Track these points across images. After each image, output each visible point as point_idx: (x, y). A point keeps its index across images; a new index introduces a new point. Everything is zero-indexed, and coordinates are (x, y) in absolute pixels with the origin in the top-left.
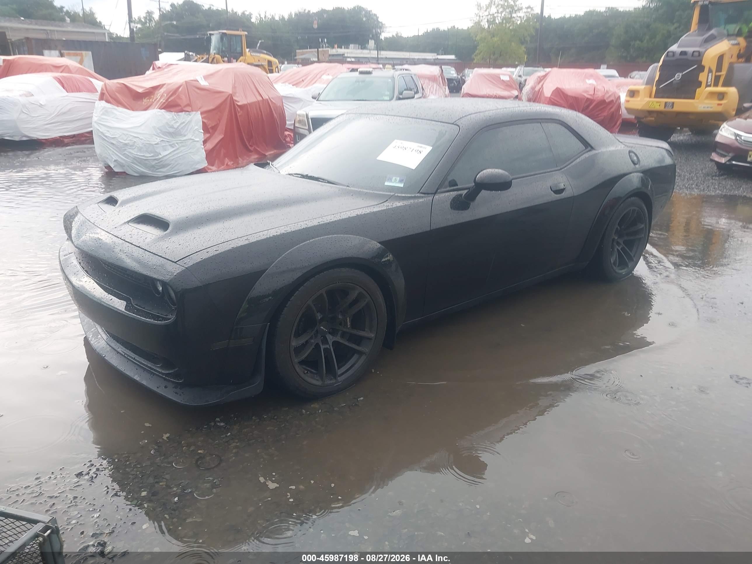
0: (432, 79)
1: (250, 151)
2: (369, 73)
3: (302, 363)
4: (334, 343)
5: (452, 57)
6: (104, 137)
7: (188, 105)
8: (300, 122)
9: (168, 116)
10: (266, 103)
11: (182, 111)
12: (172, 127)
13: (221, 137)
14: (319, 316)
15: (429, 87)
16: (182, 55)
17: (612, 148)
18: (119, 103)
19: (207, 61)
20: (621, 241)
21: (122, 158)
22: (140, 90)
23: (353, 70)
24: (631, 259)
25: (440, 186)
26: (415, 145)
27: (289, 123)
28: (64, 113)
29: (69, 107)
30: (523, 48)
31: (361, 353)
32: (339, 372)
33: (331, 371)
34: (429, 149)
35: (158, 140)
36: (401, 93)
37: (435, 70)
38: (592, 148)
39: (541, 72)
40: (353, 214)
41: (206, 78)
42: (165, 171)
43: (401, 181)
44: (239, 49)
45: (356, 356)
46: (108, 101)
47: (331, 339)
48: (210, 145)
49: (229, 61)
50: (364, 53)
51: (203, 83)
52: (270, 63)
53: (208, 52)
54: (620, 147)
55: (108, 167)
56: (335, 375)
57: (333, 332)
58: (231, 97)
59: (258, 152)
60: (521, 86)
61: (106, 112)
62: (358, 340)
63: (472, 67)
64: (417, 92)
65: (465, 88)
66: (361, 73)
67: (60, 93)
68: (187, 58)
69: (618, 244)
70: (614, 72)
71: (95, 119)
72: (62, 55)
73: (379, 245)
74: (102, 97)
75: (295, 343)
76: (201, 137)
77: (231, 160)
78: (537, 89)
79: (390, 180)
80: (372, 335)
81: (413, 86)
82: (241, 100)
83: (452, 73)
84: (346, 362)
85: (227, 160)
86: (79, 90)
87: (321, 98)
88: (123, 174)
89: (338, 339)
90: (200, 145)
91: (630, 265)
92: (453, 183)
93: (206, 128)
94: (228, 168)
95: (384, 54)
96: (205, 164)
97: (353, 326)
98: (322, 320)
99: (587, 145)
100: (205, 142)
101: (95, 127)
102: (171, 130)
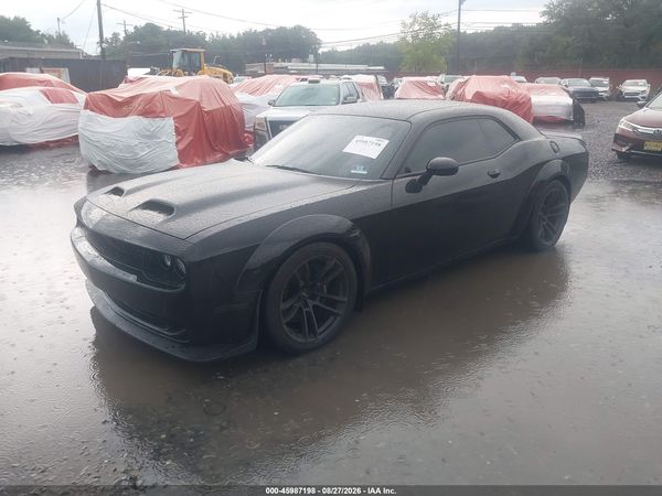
0: (370, 86)
1: (216, 151)
2: (318, 82)
3: (287, 324)
4: (314, 306)
5: (382, 68)
6: (89, 142)
7: (162, 112)
8: (259, 124)
9: (145, 121)
10: (228, 109)
11: (158, 117)
12: (148, 131)
13: (191, 138)
14: (302, 283)
15: (367, 92)
16: (148, 70)
17: (536, 139)
18: (102, 112)
19: (170, 75)
20: (545, 217)
21: (104, 159)
22: (119, 100)
23: (303, 80)
24: (555, 232)
25: (398, 172)
26: (374, 139)
27: (249, 126)
28: (50, 121)
29: (54, 116)
30: (443, 59)
31: (337, 315)
32: (319, 331)
33: (312, 331)
34: (387, 142)
35: (137, 142)
36: (345, 99)
37: (371, 79)
38: (520, 140)
39: (461, 79)
40: (328, 197)
41: (177, 88)
42: (143, 169)
43: (364, 169)
44: (198, 64)
45: (332, 318)
46: (92, 110)
47: (311, 303)
48: (181, 146)
49: (190, 75)
50: (305, 66)
51: (175, 93)
52: (225, 76)
53: (171, 67)
54: (542, 138)
55: (93, 167)
56: (315, 334)
57: (313, 297)
58: (198, 103)
59: (223, 152)
60: (445, 91)
61: (90, 119)
62: (333, 303)
63: (401, 76)
64: (358, 98)
65: (397, 94)
66: (310, 82)
67: (45, 104)
68: (152, 73)
69: (544, 220)
70: (523, 78)
71: (80, 125)
72: (42, 72)
73: (349, 222)
74: (87, 106)
75: (283, 306)
76: (174, 139)
77: (199, 158)
78: (459, 93)
79: (355, 169)
80: (346, 299)
81: (353, 92)
82: (207, 107)
83: (383, 81)
84: (324, 322)
85: (196, 159)
86: (62, 101)
87: (277, 103)
88: (107, 173)
89: (317, 303)
90: (173, 146)
91: (554, 237)
92: (408, 171)
93: (177, 131)
94: (198, 165)
95: (323, 66)
96: (177, 162)
97: (329, 292)
98: (303, 287)
99: (516, 137)
100: (177, 143)
101: (80, 132)
102: (147, 133)
